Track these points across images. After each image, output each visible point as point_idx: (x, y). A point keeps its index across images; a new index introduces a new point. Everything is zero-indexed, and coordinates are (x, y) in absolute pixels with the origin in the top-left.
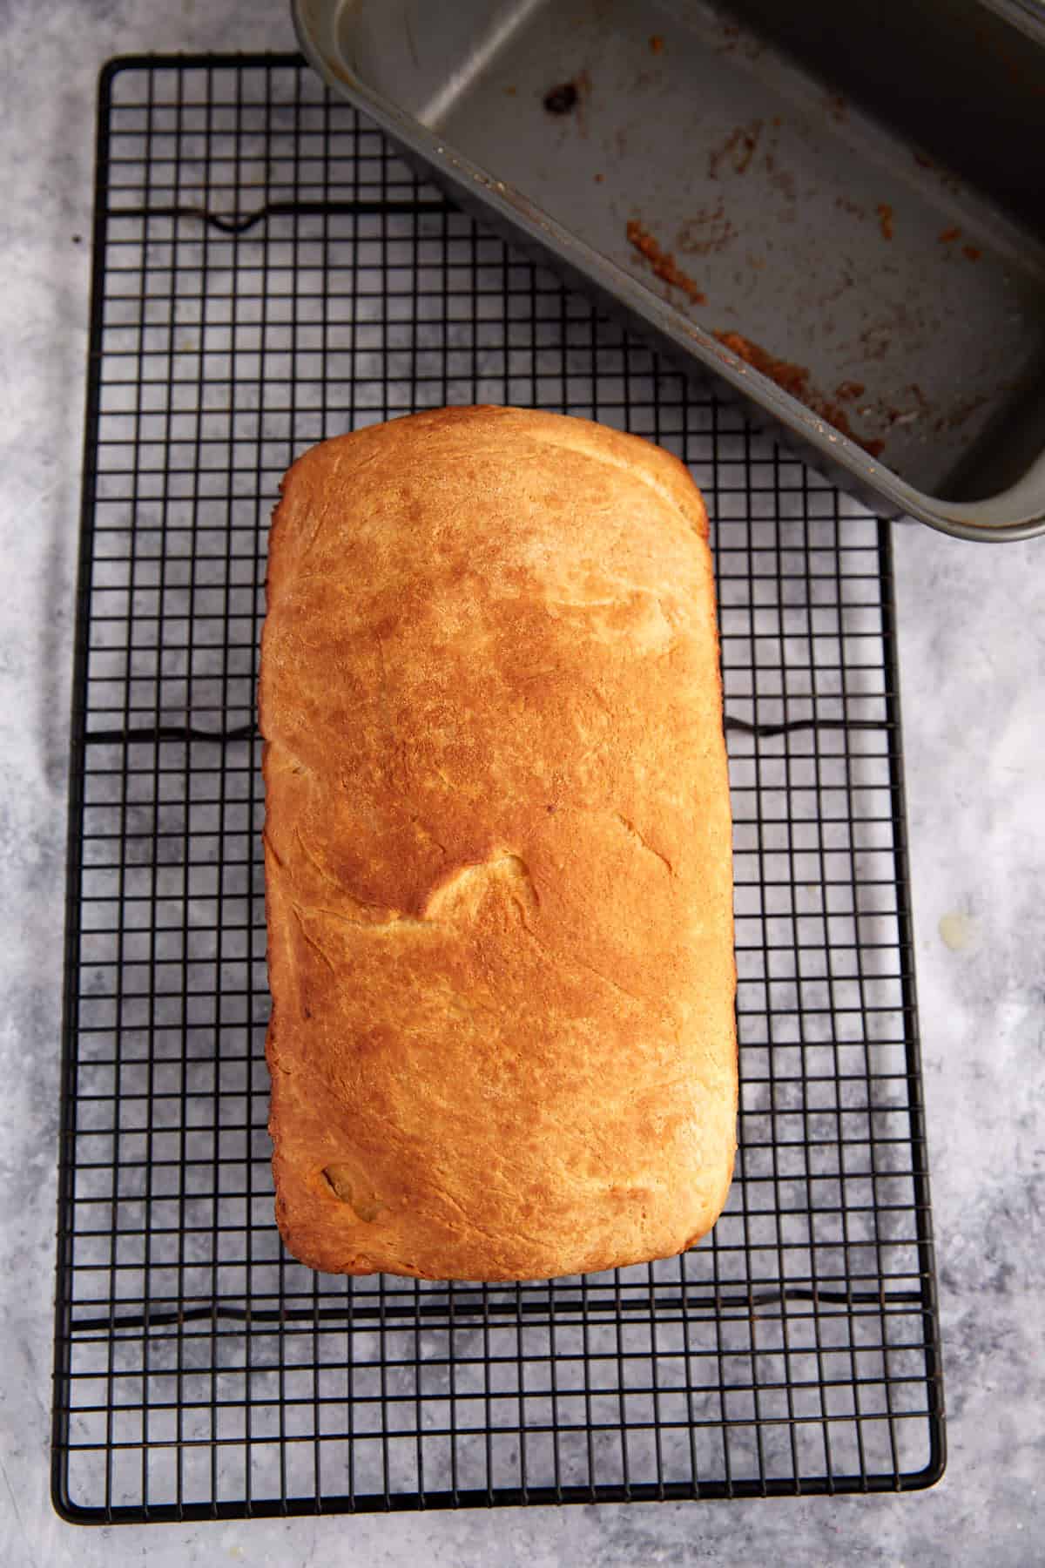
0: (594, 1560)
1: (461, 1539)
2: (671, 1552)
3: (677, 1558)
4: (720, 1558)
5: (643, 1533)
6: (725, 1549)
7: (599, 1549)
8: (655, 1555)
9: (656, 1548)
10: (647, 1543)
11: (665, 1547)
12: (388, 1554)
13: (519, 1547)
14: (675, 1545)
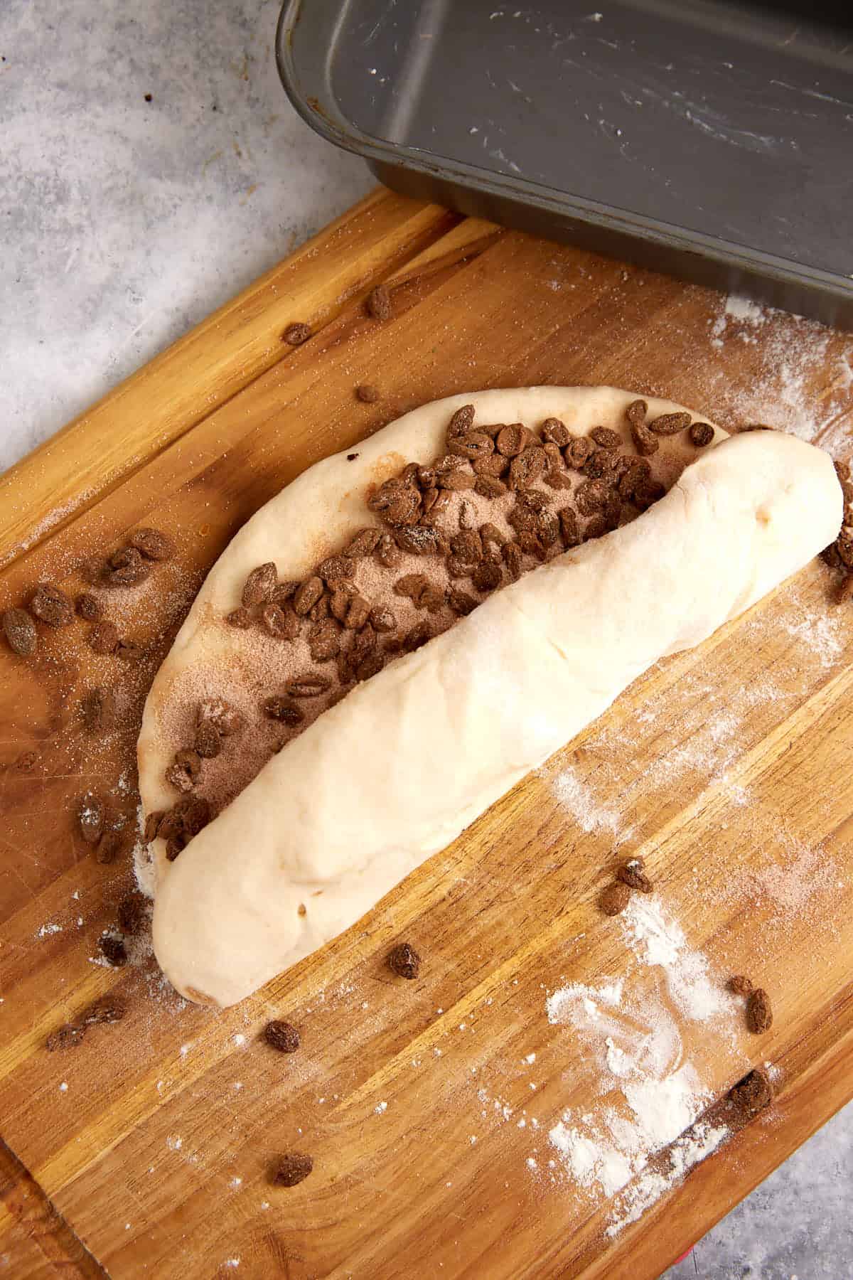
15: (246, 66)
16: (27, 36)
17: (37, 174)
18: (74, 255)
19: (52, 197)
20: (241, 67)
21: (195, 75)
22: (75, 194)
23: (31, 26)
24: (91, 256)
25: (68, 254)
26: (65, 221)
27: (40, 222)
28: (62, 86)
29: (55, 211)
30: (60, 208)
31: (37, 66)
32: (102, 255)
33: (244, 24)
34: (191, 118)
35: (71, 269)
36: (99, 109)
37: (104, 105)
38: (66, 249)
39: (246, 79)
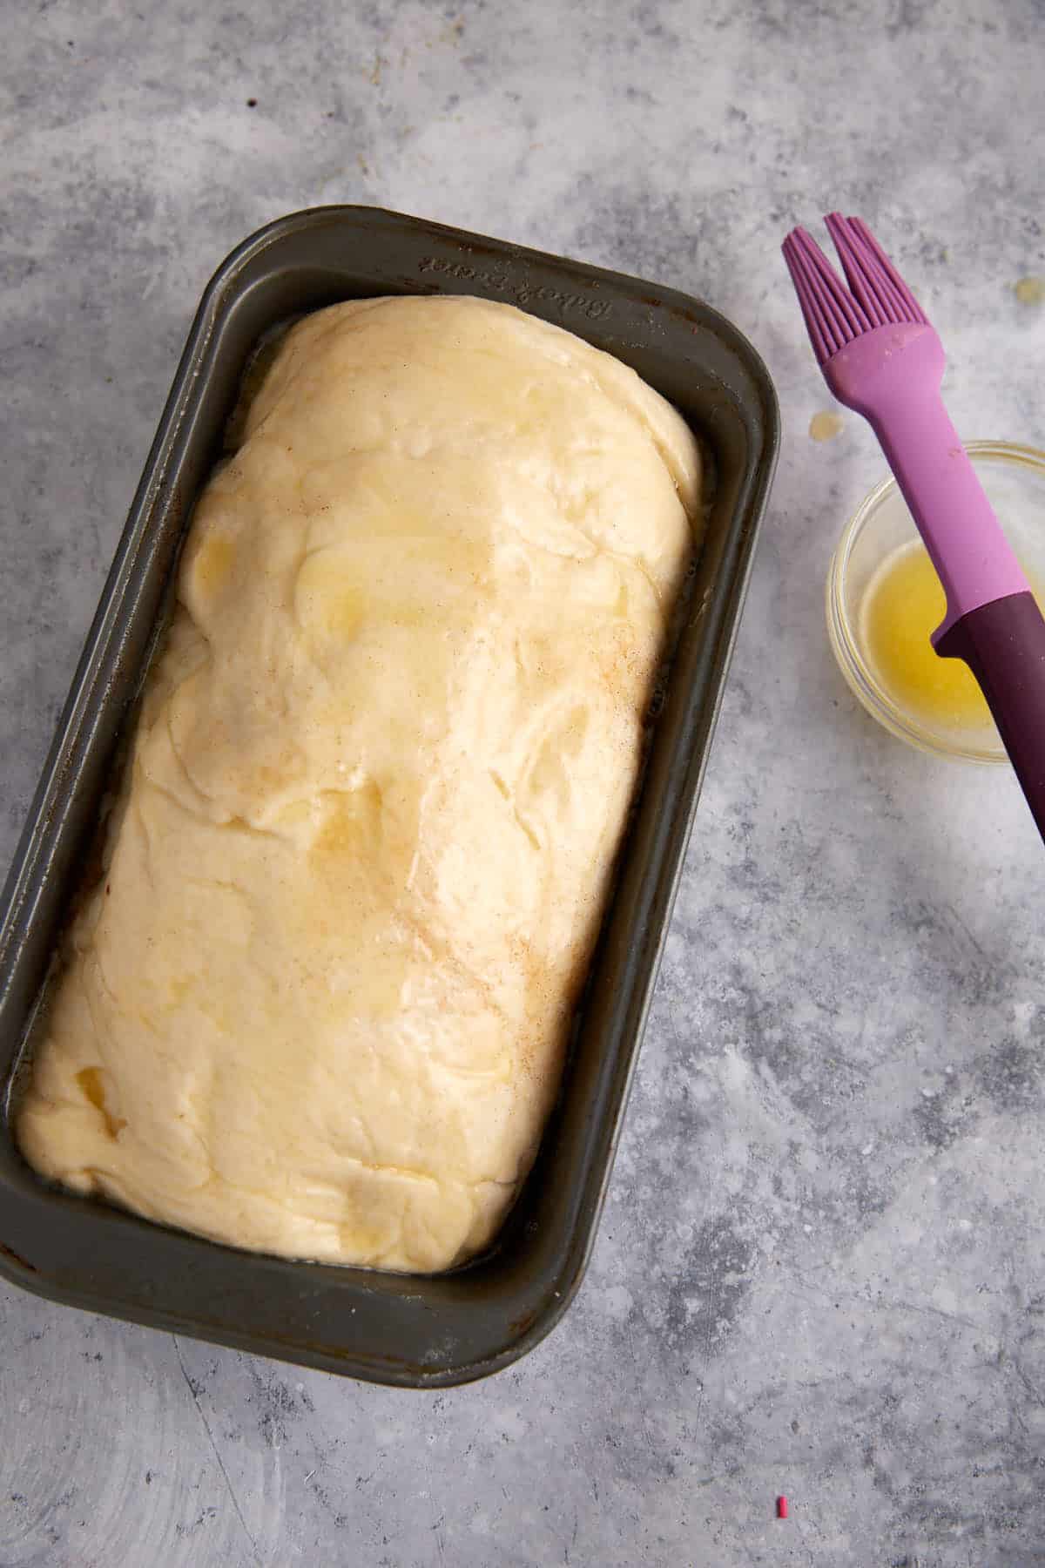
0: (888, 1537)
1: (742, 1520)
2: (971, 1524)
3: (978, 1532)
4: (1024, 1531)
5: (939, 1504)
6: (1029, 1521)
7: (893, 1524)
8: (953, 1529)
9: (954, 1521)
10: (944, 1516)
11: (964, 1520)
12: (660, 1539)
13: (806, 1528)
14: (975, 1517)
15: (377, 70)
16: (111, 25)
17: (114, 184)
18: (155, 281)
19: (132, 213)
20: (372, 70)
21: (315, 79)
22: (160, 209)
23: (118, 15)
24: (176, 283)
25: (147, 279)
26: (146, 241)
27: (114, 241)
28: (151, 85)
29: (134, 229)
30: (140, 225)
31: (122, 61)
32: (190, 282)
33: (376, 23)
34: (308, 130)
35: (151, 297)
36: (196, 114)
37: (203, 110)
38: (145, 273)
39: (377, 84)
